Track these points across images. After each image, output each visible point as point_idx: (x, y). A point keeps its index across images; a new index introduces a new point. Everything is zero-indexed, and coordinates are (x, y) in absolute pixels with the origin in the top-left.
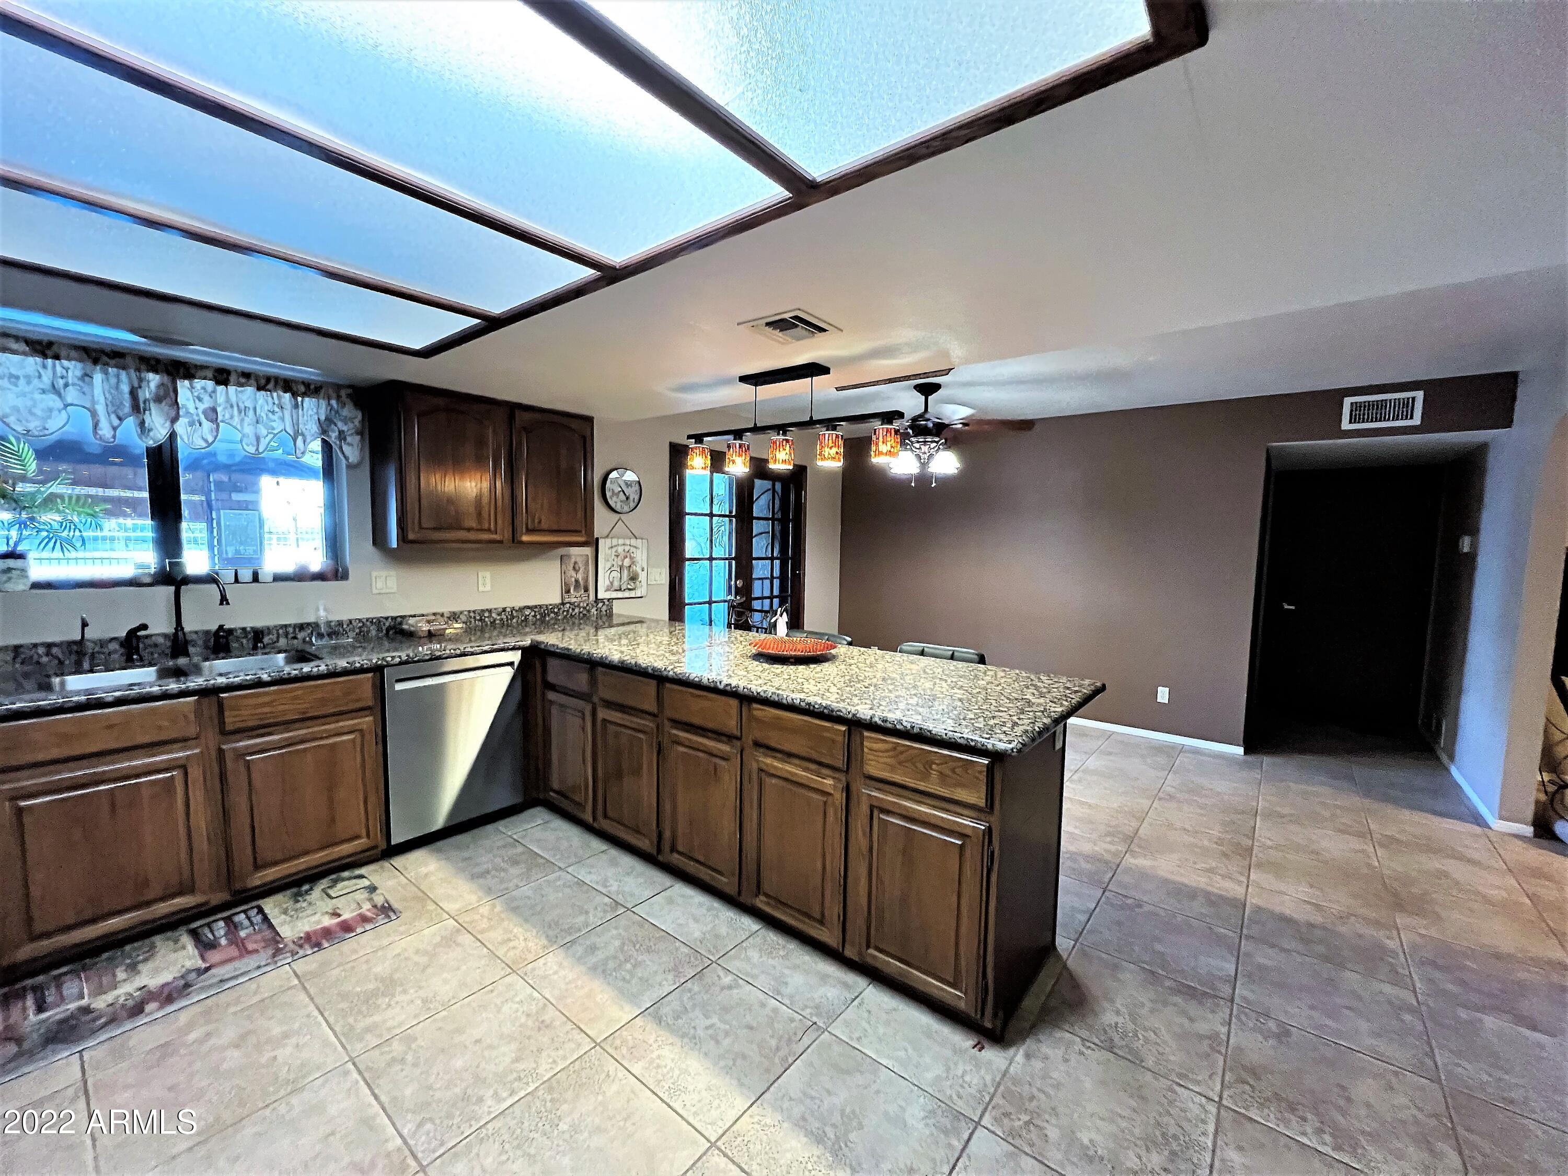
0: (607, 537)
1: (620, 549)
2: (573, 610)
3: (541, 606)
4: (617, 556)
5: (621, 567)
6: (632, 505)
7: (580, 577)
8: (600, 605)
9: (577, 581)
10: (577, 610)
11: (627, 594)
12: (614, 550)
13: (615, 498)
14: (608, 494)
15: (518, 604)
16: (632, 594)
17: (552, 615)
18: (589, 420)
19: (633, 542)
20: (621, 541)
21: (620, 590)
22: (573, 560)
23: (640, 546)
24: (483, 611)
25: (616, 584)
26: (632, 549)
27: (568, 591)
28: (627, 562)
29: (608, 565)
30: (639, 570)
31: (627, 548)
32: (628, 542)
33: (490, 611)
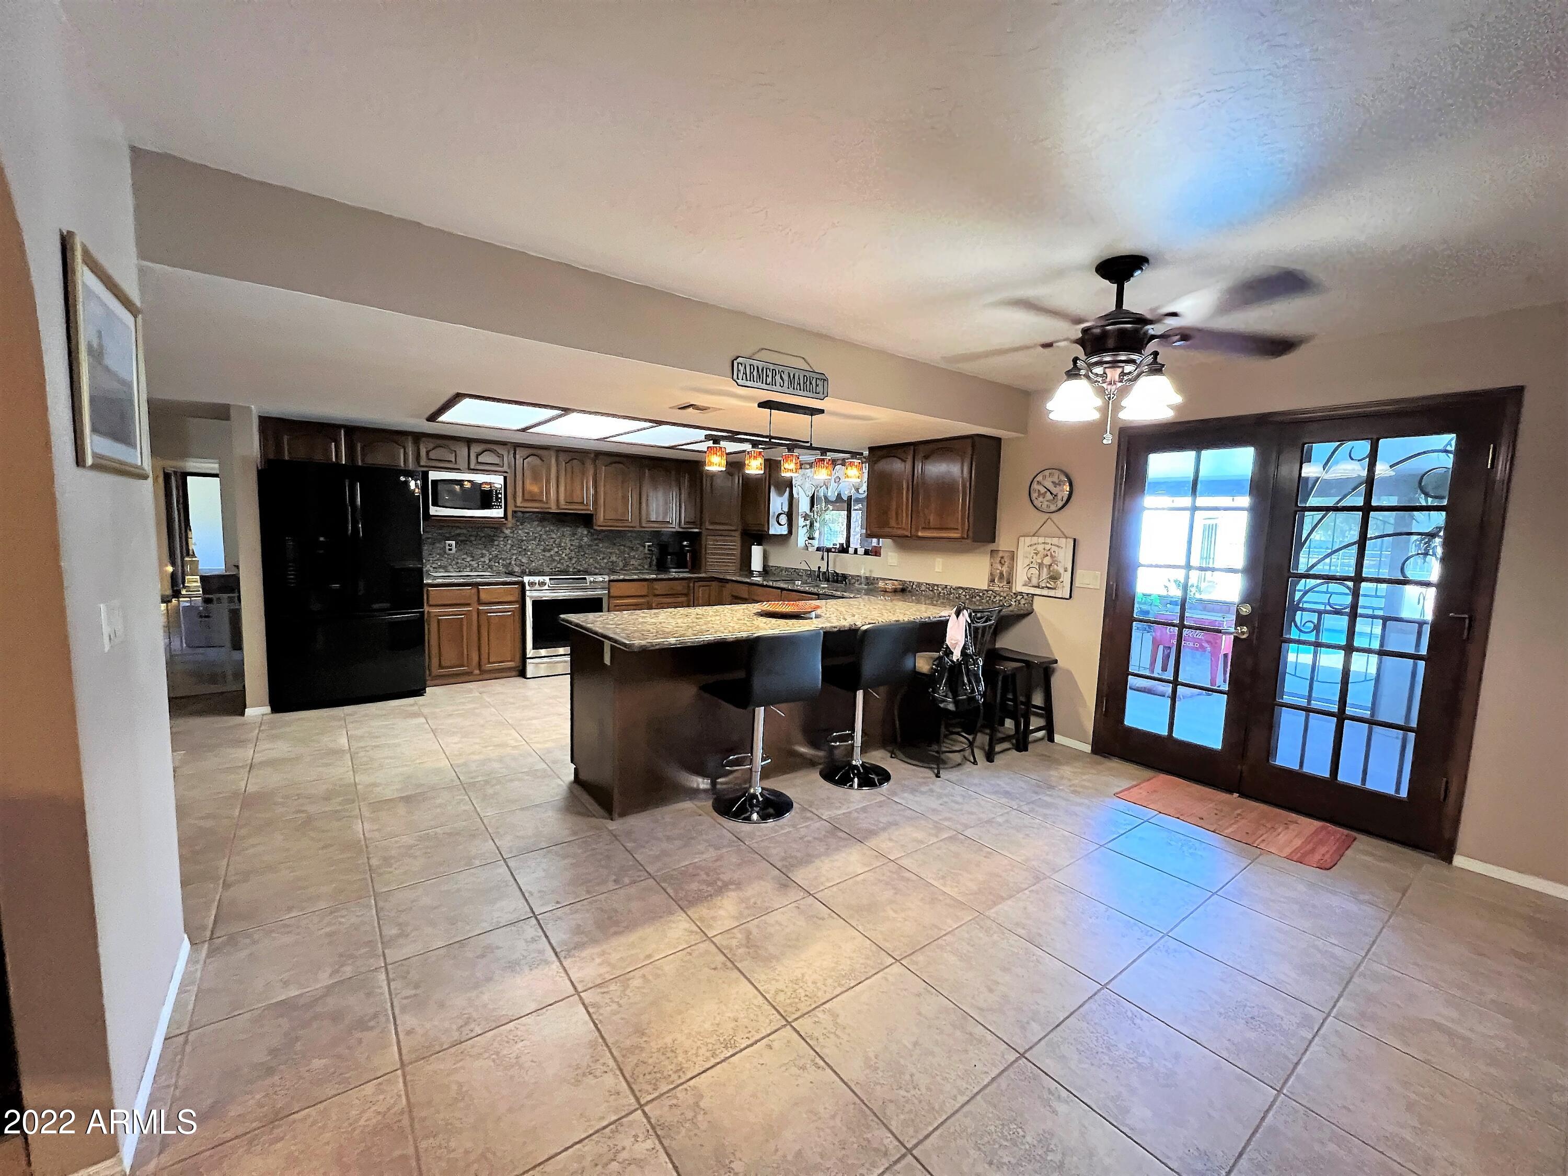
0: (1034, 535)
1: (1040, 548)
2: (995, 597)
3: (970, 589)
4: (1036, 554)
5: (1041, 565)
6: (1060, 504)
7: (1005, 569)
8: (1019, 597)
9: (1001, 574)
10: (998, 598)
11: (1045, 592)
12: (1034, 547)
13: (1041, 499)
14: (1034, 495)
15: (955, 585)
16: (1052, 593)
17: (978, 598)
19: (1055, 541)
20: (1041, 540)
21: (1038, 587)
22: (1001, 554)
23: (1063, 546)
24: (935, 585)
25: (1035, 581)
26: (1054, 548)
27: (993, 581)
28: (1047, 561)
29: (1027, 562)
30: (1061, 571)
31: (1048, 547)
32: (1048, 540)
33: (937, 585)
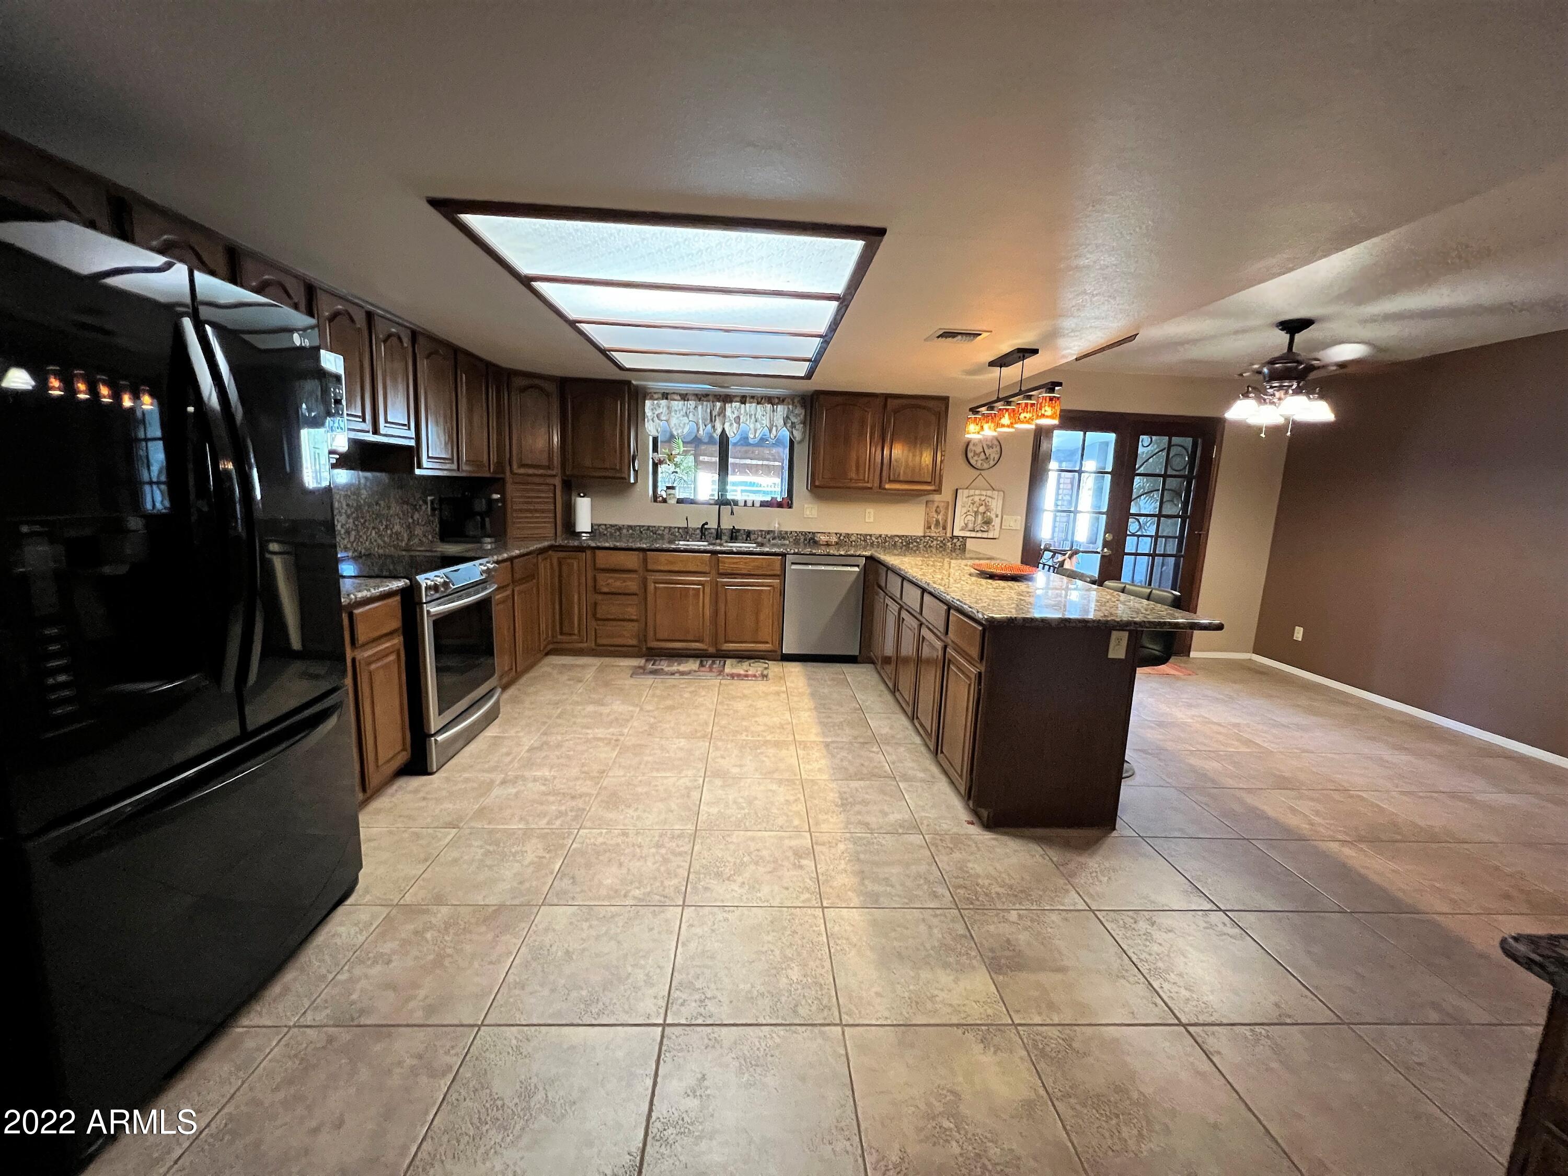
0: (967, 488)
1: (977, 498)
2: (932, 542)
3: (907, 536)
4: (973, 504)
5: (976, 513)
6: (992, 463)
7: (940, 517)
8: (955, 541)
9: (937, 521)
10: (935, 542)
11: (979, 535)
12: (971, 498)
13: (976, 458)
14: (970, 455)
15: (889, 534)
16: (985, 535)
17: (915, 544)
18: (945, 400)
19: (989, 493)
20: (977, 492)
21: (974, 531)
22: (936, 504)
23: (995, 496)
24: (866, 535)
25: (970, 526)
26: (988, 499)
27: (930, 528)
28: (982, 509)
29: (965, 510)
30: (993, 516)
31: (983, 498)
32: (984, 493)
33: (871, 536)
